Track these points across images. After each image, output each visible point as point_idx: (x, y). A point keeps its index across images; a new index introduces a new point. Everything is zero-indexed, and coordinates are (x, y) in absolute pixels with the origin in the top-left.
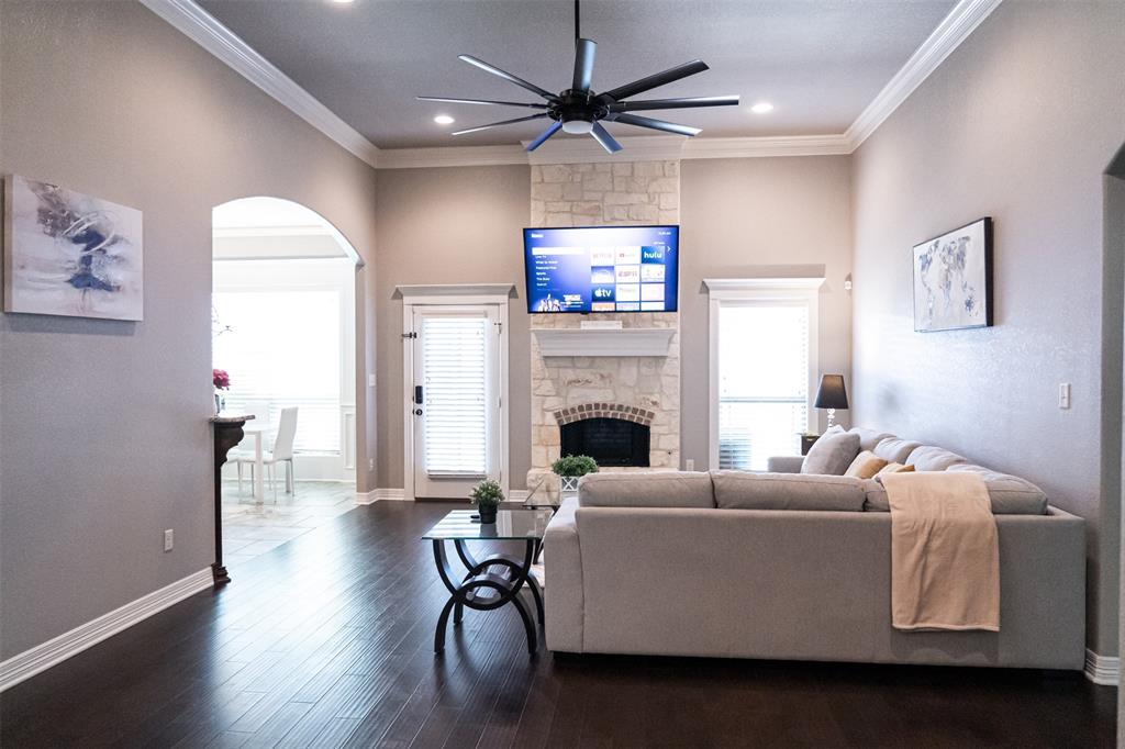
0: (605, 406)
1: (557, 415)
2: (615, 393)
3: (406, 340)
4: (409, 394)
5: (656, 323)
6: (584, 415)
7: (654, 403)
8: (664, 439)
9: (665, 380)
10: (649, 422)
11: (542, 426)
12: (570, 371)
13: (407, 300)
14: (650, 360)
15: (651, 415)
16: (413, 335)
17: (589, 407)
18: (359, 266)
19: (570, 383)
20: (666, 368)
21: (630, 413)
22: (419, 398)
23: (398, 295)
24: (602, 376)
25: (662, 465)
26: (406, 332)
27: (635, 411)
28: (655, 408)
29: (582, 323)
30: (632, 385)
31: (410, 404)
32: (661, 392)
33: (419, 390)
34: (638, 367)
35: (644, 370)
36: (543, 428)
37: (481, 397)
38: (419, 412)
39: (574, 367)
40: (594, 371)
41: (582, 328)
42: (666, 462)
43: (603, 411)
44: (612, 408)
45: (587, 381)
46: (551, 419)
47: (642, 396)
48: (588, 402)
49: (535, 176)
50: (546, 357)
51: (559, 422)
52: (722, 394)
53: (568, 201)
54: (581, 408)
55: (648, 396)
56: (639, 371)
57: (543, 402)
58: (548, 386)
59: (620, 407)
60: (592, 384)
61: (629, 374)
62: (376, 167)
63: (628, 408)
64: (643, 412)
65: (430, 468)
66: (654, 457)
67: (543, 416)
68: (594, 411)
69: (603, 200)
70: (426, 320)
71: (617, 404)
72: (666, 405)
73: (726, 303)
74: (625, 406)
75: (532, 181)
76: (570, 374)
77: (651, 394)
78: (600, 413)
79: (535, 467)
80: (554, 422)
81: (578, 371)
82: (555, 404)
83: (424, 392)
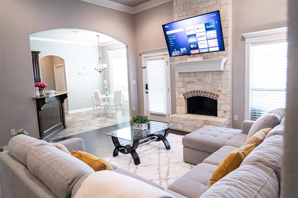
0: (200, 92)
1: (184, 95)
2: (203, 87)
3: (143, 69)
4: (144, 87)
5: (219, 56)
6: (193, 95)
7: (219, 91)
8: (223, 106)
9: (223, 81)
10: (217, 98)
11: (179, 98)
12: (188, 78)
13: (143, 56)
14: (217, 72)
15: (217, 96)
16: (145, 68)
17: (194, 92)
18: (127, 47)
19: (188, 82)
20: (224, 76)
21: (209, 95)
22: (147, 88)
23: (140, 55)
24: (199, 80)
25: (222, 117)
26: (143, 67)
27: (211, 94)
28: (219, 93)
29: (188, 59)
30: (210, 83)
31: (145, 90)
32: (222, 86)
33: (147, 85)
34: (212, 76)
35: (214, 77)
36: (180, 99)
37: (162, 88)
38: (147, 93)
39: (189, 76)
40: (195, 78)
41: (188, 61)
42: (224, 116)
43: (199, 94)
44: (202, 92)
45: (193, 82)
46: (182, 96)
47: (214, 88)
48: (191, 90)
49: (174, 4)
50: (180, 73)
51: (185, 98)
52: (251, 87)
53: (186, 11)
54: (191, 92)
55: (216, 88)
56: (212, 77)
57: (179, 90)
58: (180, 84)
59: (205, 92)
60: (195, 83)
61: (209, 79)
62: (133, 13)
63: (208, 92)
64: (214, 94)
65: (150, 111)
66: (219, 113)
67: (179, 95)
68: (196, 94)
69: (198, 7)
70: (148, 62)
71: (204, 91)
72: (224, 92)
73: (253, 44)
74: (207, 92)
75: (174, 6)
76: (187, 79)
77: (218, 87)
78: (198, 94)
79: (178, 113)
80: (183, 97)
81: (190, 78)
82: (183, 90)
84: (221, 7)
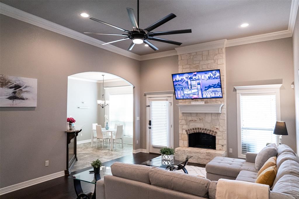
0: (201, 129)
1: (186, 131)
2: (204, 125)
3: (147, 108)
4: (148, 123)
5: (217, 102)
6: (194, 131)
7: (217, 129)
8: (220, 141)
9: (221, 121)
10: (215, 135)
11: (182, 134)
12: (190, 117)
13: (147, 96)
14: (215, 114)
15: (216, 132)
16: (149, 106)
17: (196, 129)
18: (134, 87)
19: (190, 121)
20: (221, 117)
21: (209, 131)
22: (150, 124)
23: (145, 95)
24: (200, 119)
25: (220, 150)
26: (147, 105)
27: (210, 131)
28: (217, 130)
29: (192, 102)
30: (209, 122)
31: (148, 126)
32: (219, 125)
33: (150, 121)
34: (212, 116)
35: (213, 117)
36: (182, 135)
37: (166, 124)
38: (150, 128)
39: (191, 116)
40: (197, 117)
41: (192, 104)
42: (221, 149)
43: (200, 130)
44: (203, 129)
45: (195, 120)
46: (184, 132)
47: (213, 126)
48: (193, 128)
49: (179, 58)
50: (183, 113)
51: (187, 133)
52: (242, 126)
53: (189, 65)
54: (193, 129)
55: (215, 126)
56: (211, 118)
57: (182, 127)
58: (183, 122)
59: (206, 129)
60: (197, 122)
61: (208, 119)
62: (140, 60)
63: (208, 130)
64: (213, 131)
65: (153, 144)
66: (217, 146)
67: (182, 131)
68: (197, 130)
69: (199, 63)
70: (152, 102)
71: (205, 128)
72: (221, 129)
73: (242, 94)
74: (207, 129)
75: (179, 59)
76: (190, 118)
77: (216, 125)
78: (199, 131)
79: (180, 147)
80: (186, 133)
81: (192, 117)
82: (185, 127)
83: (152, 122)
84: (218, 65)
